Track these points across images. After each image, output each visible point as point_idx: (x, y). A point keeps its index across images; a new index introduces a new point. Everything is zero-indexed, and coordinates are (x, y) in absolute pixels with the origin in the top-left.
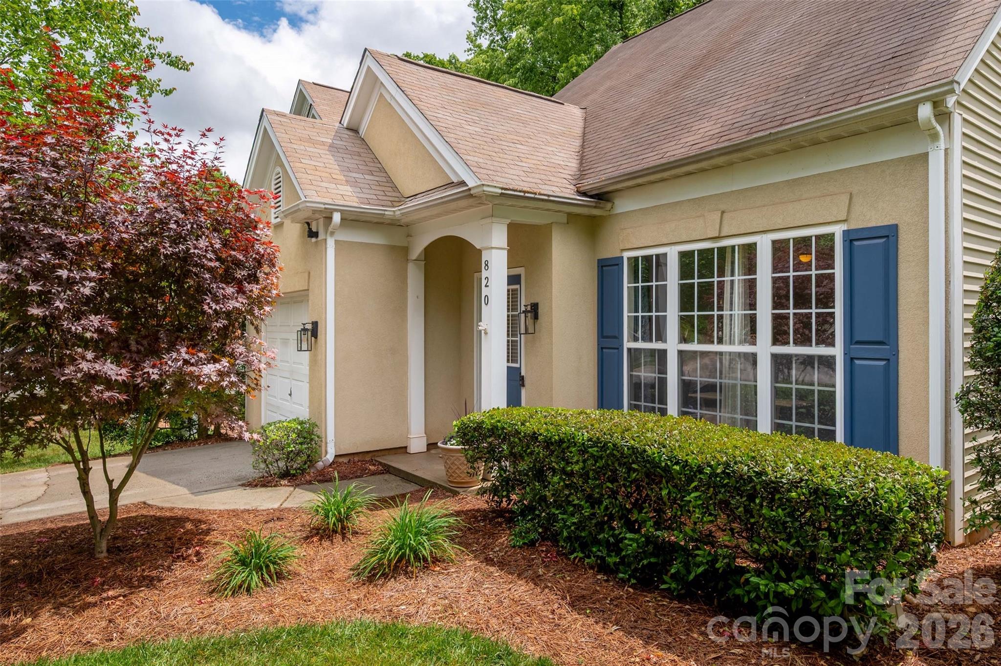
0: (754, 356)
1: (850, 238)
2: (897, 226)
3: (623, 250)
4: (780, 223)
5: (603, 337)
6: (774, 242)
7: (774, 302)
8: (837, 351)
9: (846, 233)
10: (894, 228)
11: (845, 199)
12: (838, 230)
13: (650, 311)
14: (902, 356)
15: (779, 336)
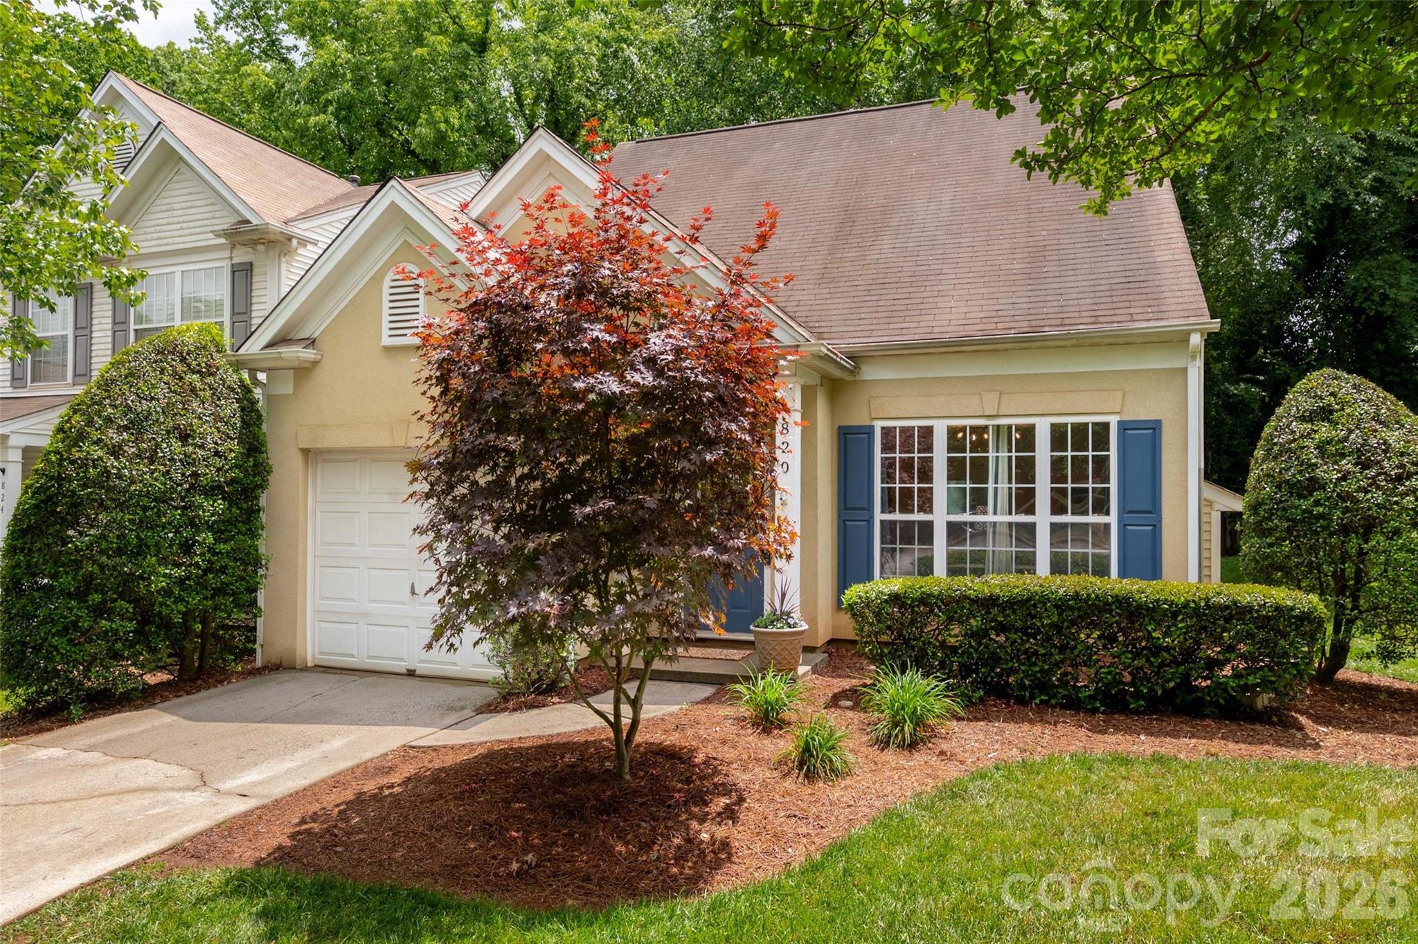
0: (1033, 525)
1: (1124, 427)
2: (1160, 421)
3: (873, 419)
4: (1059, 408)
5: (846, 509)
6: (1052, 425)
7: (1052, 477)
8: (1112, 519)
9: (1119, 422)
10: (1159, 422)
11: (1120, 394)
12: (1113, 420)
13: (912, 480)
14: (1164, 522)
15: (1057, 507)
